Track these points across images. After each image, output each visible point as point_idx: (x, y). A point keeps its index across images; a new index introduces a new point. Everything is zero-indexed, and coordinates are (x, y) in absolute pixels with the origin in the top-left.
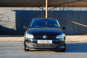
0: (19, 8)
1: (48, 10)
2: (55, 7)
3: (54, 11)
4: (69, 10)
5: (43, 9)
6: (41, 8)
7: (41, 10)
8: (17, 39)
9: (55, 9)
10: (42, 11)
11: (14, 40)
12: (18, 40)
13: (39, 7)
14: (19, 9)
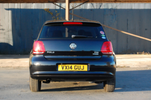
0: (16, 4)
1: (71, 8)
2: (84, 3)
3: (81, 10)
4: (110, 7)
5: (60, 7)
6: (57, 4)
7: (57, 8)
8: (12, 63)
9: (83, 7)
10: (60, 9)
11: (6, 66)
12: (13, 66)
13: (53, 2)
14: (16, 6)
